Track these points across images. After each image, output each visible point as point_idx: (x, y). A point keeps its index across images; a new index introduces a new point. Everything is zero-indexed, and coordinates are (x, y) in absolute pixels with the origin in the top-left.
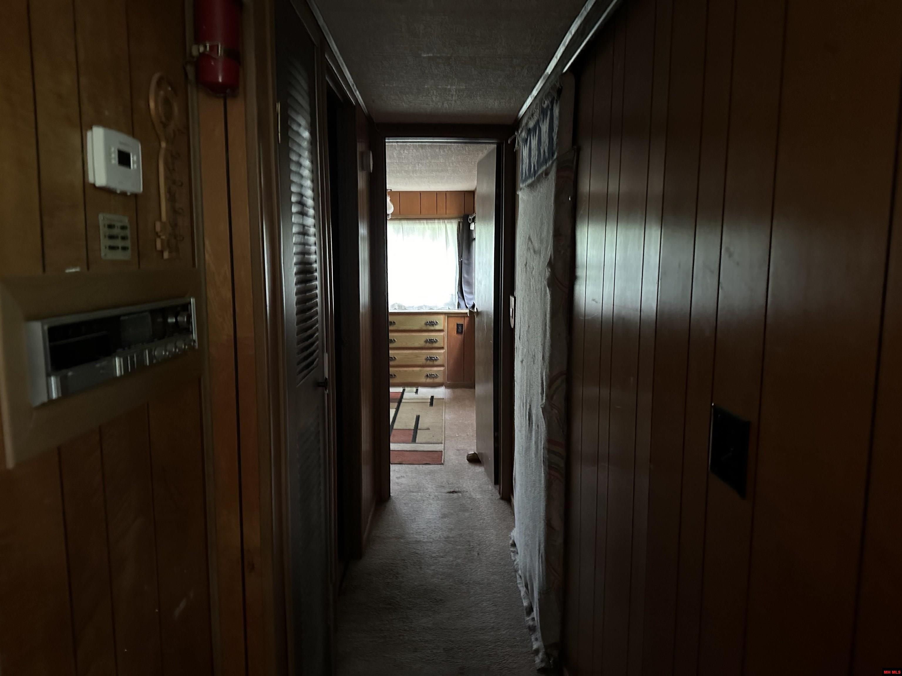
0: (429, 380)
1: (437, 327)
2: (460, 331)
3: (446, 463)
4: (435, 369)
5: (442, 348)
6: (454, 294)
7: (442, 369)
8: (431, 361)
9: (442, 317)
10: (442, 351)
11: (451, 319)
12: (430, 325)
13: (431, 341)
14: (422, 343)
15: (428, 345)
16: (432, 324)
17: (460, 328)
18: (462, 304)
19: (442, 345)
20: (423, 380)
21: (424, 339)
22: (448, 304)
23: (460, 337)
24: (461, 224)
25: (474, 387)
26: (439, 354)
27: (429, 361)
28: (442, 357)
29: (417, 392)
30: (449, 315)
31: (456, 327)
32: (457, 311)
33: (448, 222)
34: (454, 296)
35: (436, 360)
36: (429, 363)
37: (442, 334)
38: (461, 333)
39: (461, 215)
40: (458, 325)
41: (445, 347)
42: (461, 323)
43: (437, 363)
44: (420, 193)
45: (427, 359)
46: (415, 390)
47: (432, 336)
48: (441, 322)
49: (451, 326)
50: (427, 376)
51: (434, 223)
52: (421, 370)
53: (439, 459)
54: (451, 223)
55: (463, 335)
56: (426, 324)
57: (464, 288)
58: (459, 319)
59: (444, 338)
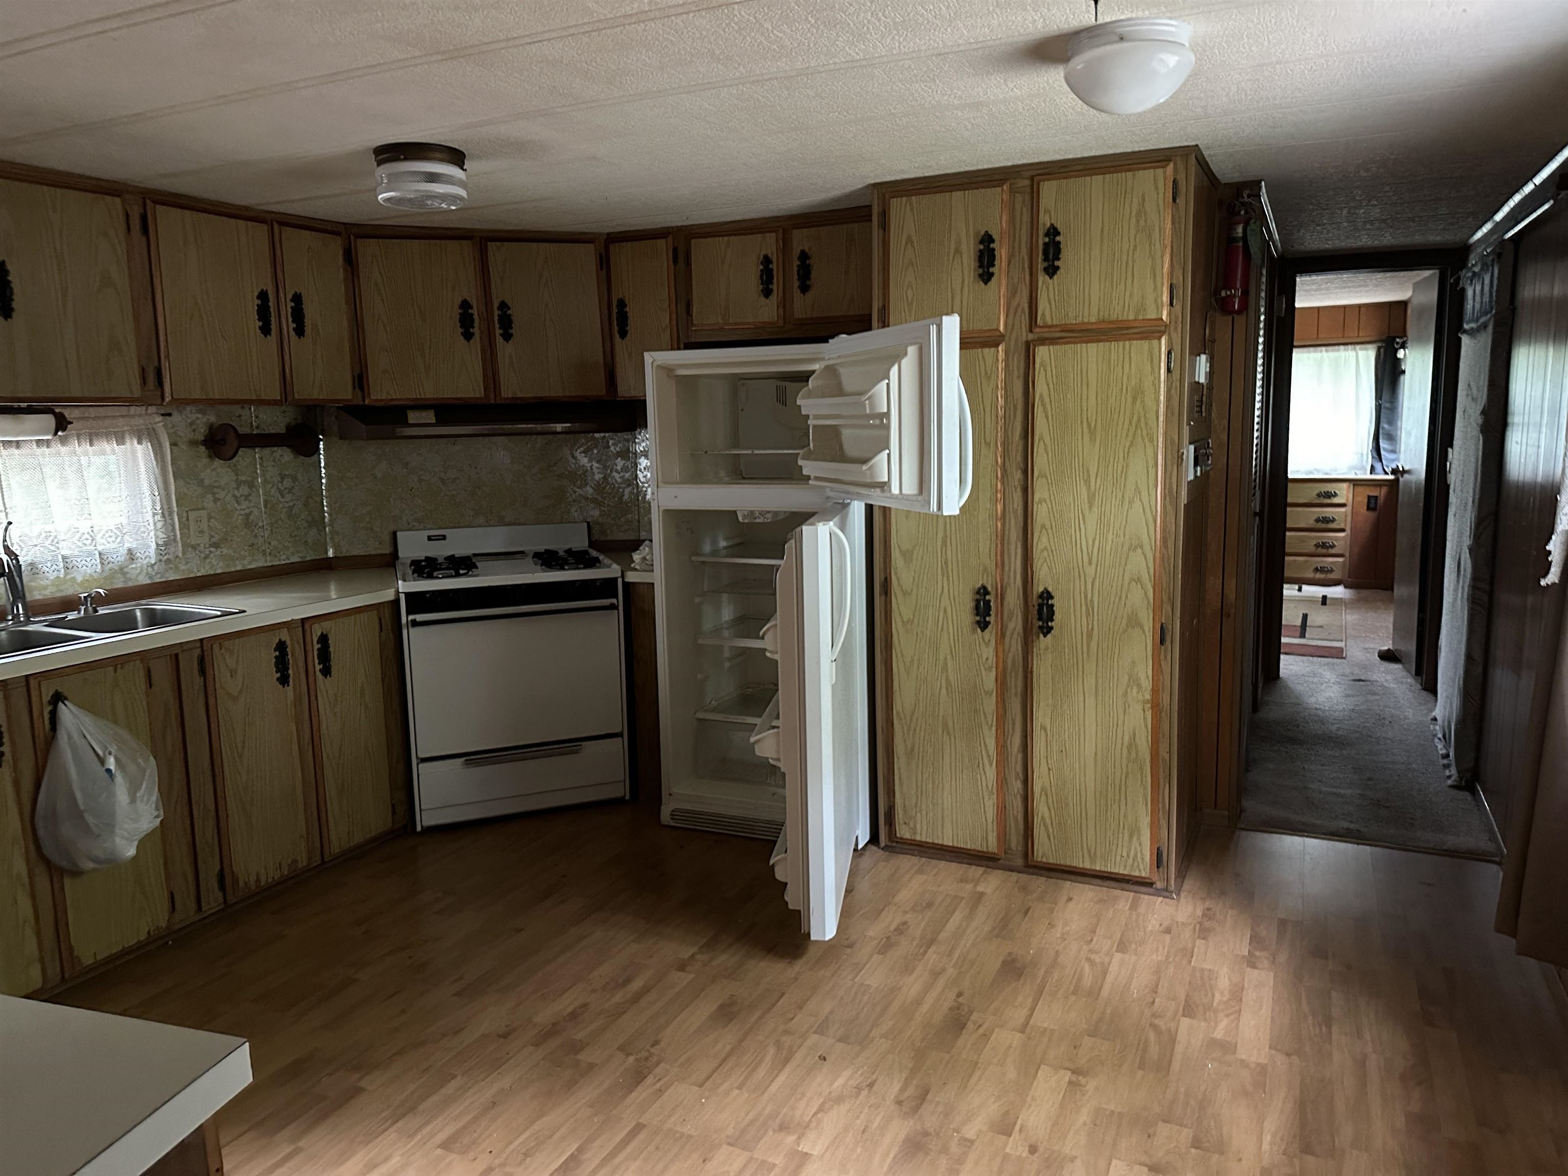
0: (1319, 576)
1: (1336, 500)
2: (1372, 506)
3: (1348, 658)
4: (1330, 559)
5: (1343, 530)
6: (1365, 453)
7: (1341, 560)
8: (1324, 548)
9: (1345, 485)
10: (1342, 534)
11: (1359, 489)
12: (1324, 497)
13: (1326, 520)
14: (1311, 523)
15: (1320, 525)
16: (1329, 495)
17: (1373, 501)
18: (1378, 466)
19: (1342, 526)
20: (1310, 575)
21: (1315, 517)
22: (1354, 468)
23: (1372, 515)
24: (1382, 350)
25: (1392, 590)
26: (1337, 539)
27: (1320, 548)
28: (1342, 543)
29: (1300, 590)
30: (1355, 483)
31: (1366, 500)
32: (1368, 476)
33: (1361, 349)
34: (1365, 457)
35: (1333, 546)
36: (1320, 550)
37: (1343, 510)
38: (1374, 509)
39: (1384, 337)
40: (1369, 497)
41: (1348, 529)
42: (1375, 494)
43: (1333, 551)
44: (1318, 308)
45: (1317, 546)
46: (1297, 587)
47: (1329, 512)
48: (1344, 494)
49: (1358, 499)
50: (1316, 570)
51: (1338, 350)
52: (1307, 561)
53: (1338, 654)
54: (1366, 349)
55: (1377, 513)
56: (1319, 495)
57: (1383, 444)
58: (1372, 488)
59: (1346, 516)
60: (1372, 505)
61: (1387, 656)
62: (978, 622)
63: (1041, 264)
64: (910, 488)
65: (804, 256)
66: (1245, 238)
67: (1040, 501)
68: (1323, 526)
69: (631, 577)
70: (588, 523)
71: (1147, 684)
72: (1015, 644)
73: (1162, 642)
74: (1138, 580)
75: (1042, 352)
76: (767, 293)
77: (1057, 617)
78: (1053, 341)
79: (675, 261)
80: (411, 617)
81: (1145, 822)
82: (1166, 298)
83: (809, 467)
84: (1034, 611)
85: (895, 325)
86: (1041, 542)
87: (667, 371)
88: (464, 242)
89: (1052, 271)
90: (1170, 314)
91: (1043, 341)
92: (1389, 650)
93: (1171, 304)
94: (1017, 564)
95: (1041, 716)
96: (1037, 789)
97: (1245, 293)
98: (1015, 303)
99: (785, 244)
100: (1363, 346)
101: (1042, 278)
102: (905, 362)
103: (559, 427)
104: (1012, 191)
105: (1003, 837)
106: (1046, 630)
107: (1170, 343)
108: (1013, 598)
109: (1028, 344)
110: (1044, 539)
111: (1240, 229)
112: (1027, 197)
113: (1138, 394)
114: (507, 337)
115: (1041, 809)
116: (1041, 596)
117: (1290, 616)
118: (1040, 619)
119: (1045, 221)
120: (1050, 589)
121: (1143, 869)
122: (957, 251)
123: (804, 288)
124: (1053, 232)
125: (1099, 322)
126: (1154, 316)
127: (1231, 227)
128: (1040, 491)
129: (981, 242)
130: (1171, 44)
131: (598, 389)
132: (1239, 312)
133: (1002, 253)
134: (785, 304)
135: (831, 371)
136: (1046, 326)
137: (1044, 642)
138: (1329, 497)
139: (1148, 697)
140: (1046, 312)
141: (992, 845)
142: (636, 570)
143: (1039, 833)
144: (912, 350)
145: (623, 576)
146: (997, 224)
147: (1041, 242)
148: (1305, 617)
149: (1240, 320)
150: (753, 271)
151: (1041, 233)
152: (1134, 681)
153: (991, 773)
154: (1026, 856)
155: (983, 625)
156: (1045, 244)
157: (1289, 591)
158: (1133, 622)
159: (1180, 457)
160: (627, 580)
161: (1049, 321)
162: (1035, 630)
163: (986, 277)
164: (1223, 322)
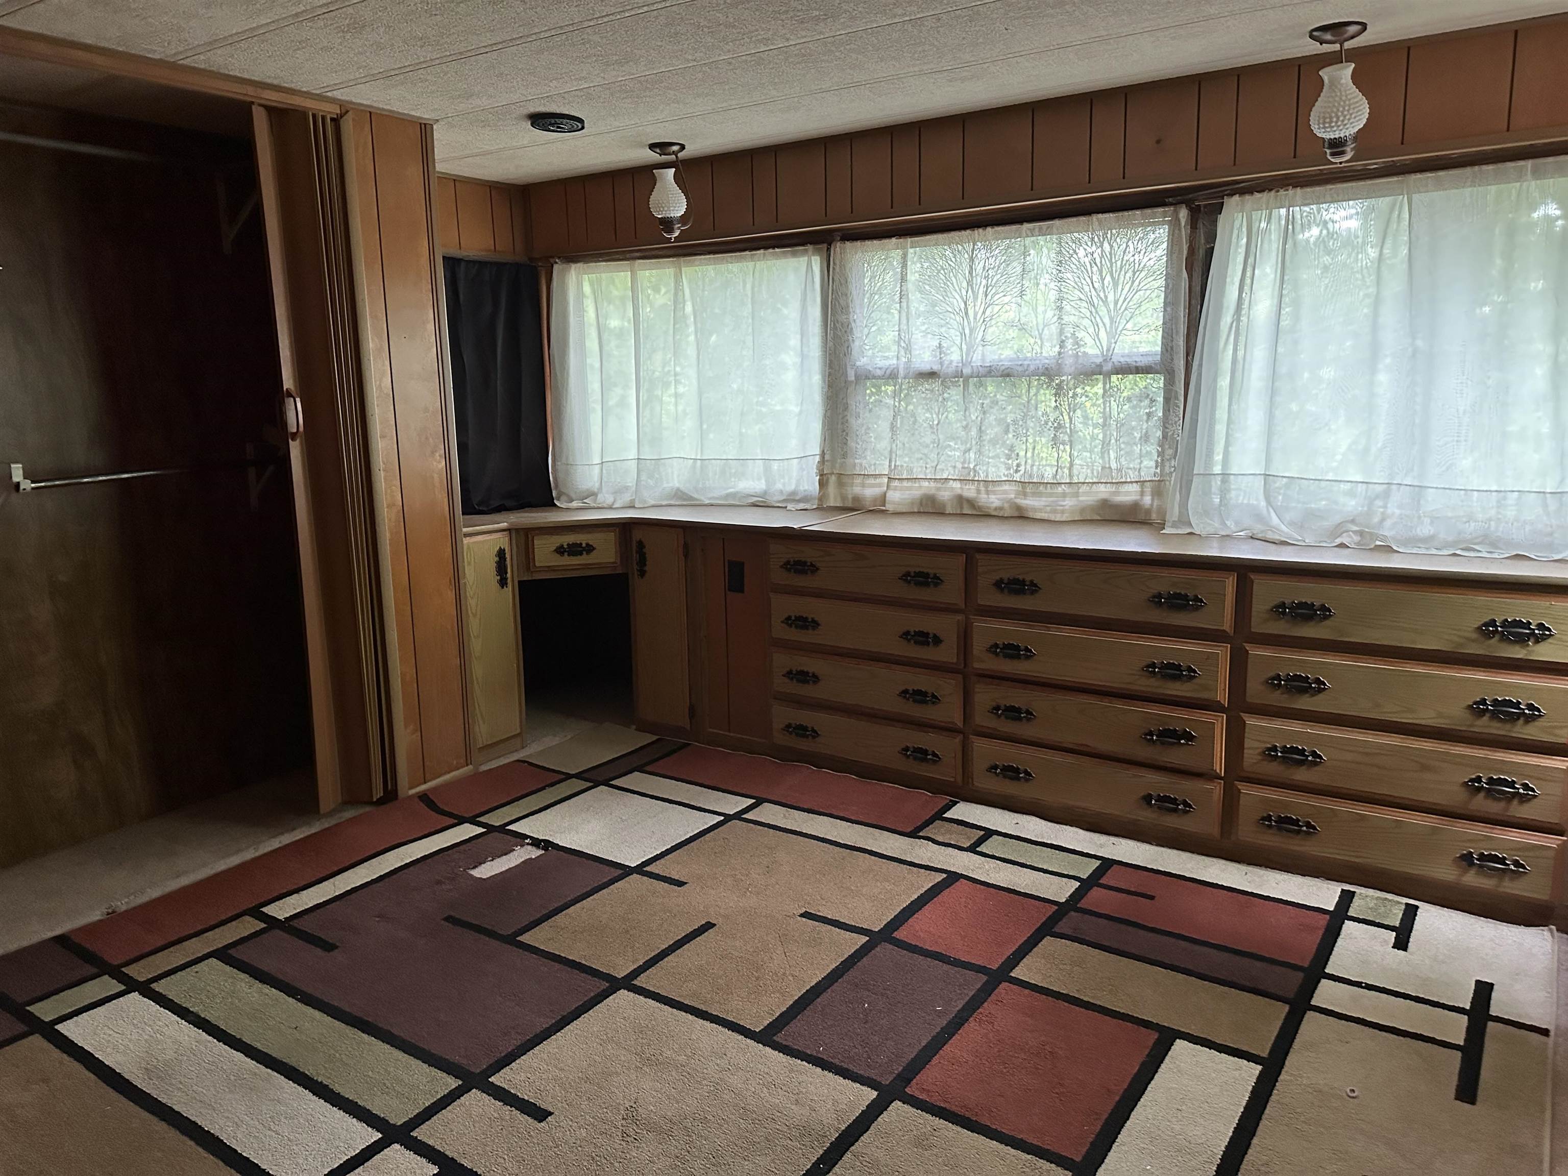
0: (1471, 879)
7: (1552, 841)
12: (1504, 638)
13: (1508, 712)
14: (1454, 714)
15: (1485, 726)
21: (1470, 698)
26: (1544, 774)
27: (1482, 795)
28: (1560, 790)
35: (1524, 799)
50: (1466, 862)
52: (1434, 829)
56: (1487, 630)
68: (1496, 729)
138: (1522, 640)
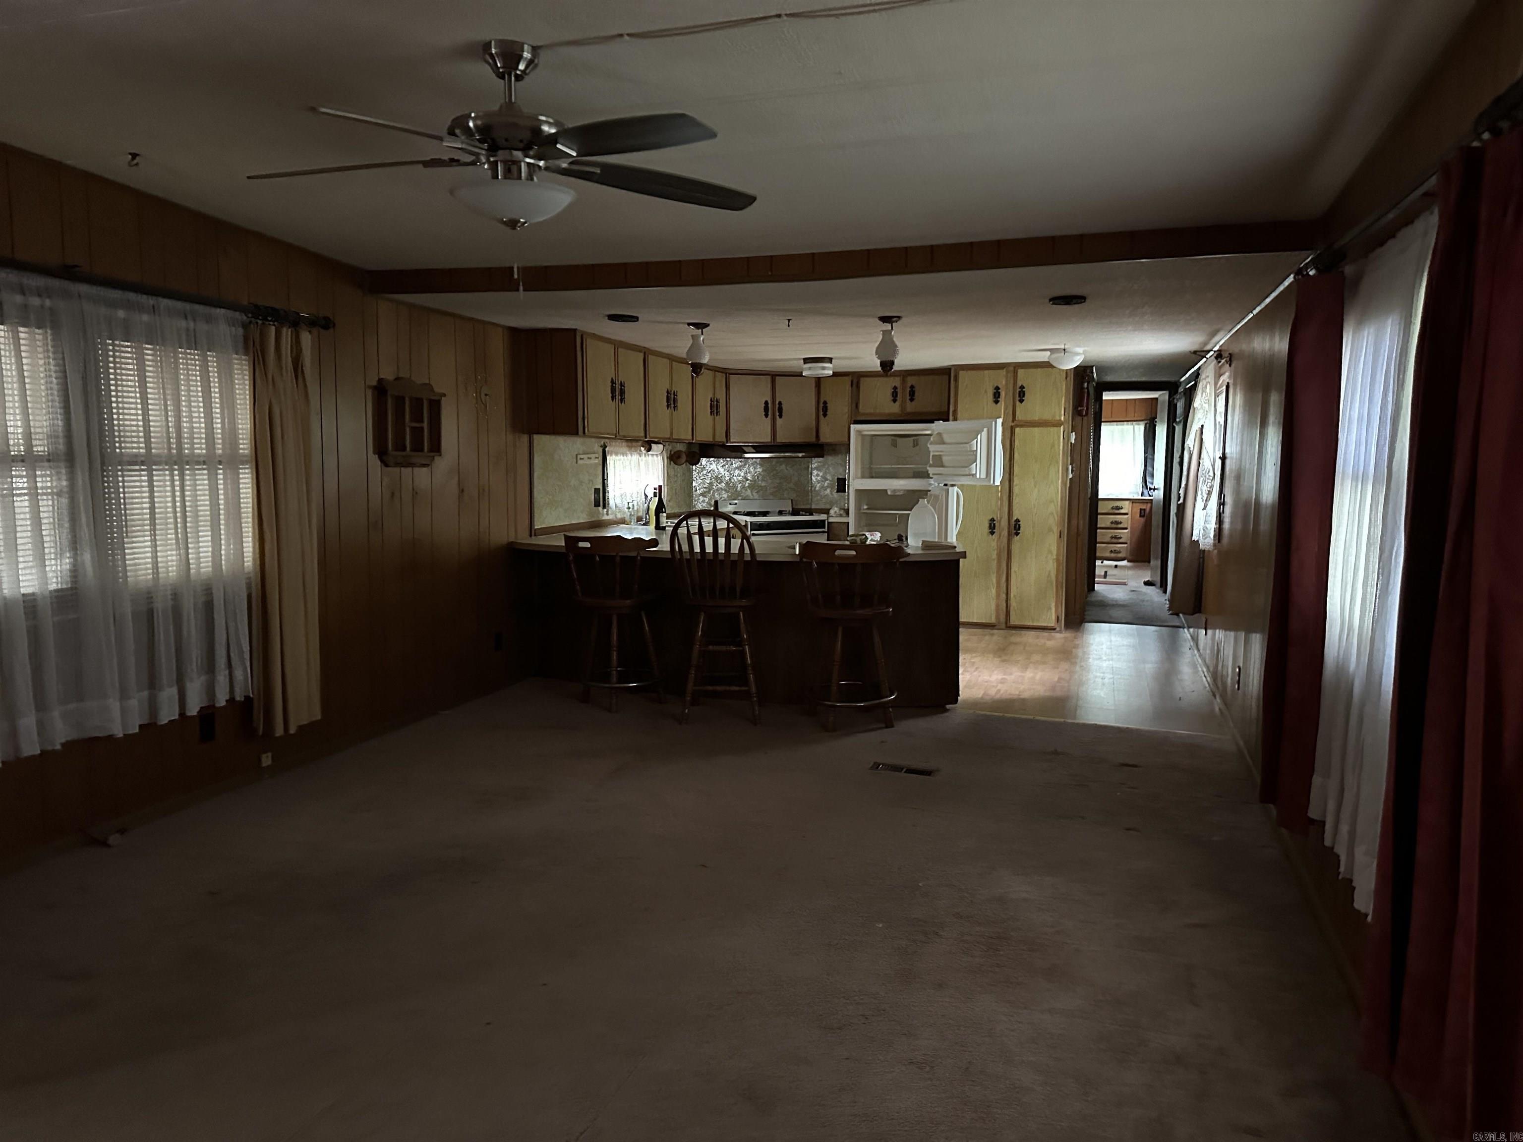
0: (1113, 555)
1: (1122, 511)
3: (1128, 585)
4: (1119, 546)
5: (1126, 529)
6: (1138, 484)
7: (1125, 545)
8: (1116, 539)
9: (1127, 502)
10: (1126, 531)
11: (1135, 505)
12: (1116, 509)
14: (1108, 524)
16: (1118, 508)
17: (1142, 512)
18: (1146, 492)
19: (1126, 526)
20: (1108, 555)
22: (1134, 493)
23: (1143, 520)
24: (1148, 425)
29: (1102, 562)
30: (1133, 501)
31: (1139, 511)
32: (1140, 497)
33: (1136, 424)
34: (1138, 486)
35: (1120, 538)
36: (1114, 540)
37: (1126, 517)
38: (1143, 516)
39: (1148, 418)
40: (1141, 509)
41: (1129, 528)
42: (1144, 508)
43: (1121, 541)
44: (1112, 400)
45: (1112, 538)
46: (1101, 561)
47: (1118, 518)
48: (1126, 507)
49: (1134, 510)
50: (1111, 551)
51: (1123, 425)
52: (1106, 547)
53: (1125, 584)
54: (1139, 424)
55: (1145, 518)
56: (1113, 508)
57: (1148, 479)
58: (1141, 504)
59: (1128, 520)
60: (1142, 513)
61: (1147, 583)
62: (990, 532)
63: (1017, 398)
64: (983, 476)
65: (912, 387)
66: (1088, 388)
67: (1016, 485)
68: (1115, 526)
69: (831, 520)
70: (792, 500)
71: (1055, 552)
72: (1005, 541)
73: (1060, 537)
74: (1052, 513)
75: (1017, 430)
76: (895, 401)
77: (1021, 528)
78: (1021, 426)
79: (852, 385)
80: (752, 532)
81: (1053, 605)
82: (1063, 412)
83: (931, 471)
84: (1013, 527)
85: (963, 419)
86: (1016, 501)
87: (859, 432)
88: (767, 376)
89: (1021, 401)
90: (1064, 418)
91: (1017, 426)
92: (1148, 581)
93: (1065, 415)
94: (1006, 509)
95: (1014, 567)
96: (1012, 596)
97: (1087, 409)
98: (1007, 412)
99: (904, 382)
100: (1137, 423)
101: (1018, 403)
102: (983, 433)
103: (800, 455)
104: (1007, 372)
105: (997, 617)
106: (1017, 534)
107: (1064, 428)
108: (1004, 522)
109: (1012, 427)
110: (1017, 499)
111: (1086, 385)
112: (1012, 374)
113: (1053, 446)
114: (780, 416)
115: (1013, 603)
116: (1016, 521)
117: (1099, 571)
118: (1015, 530)
119: (1019, 384)
120: (1019, 518)
121: (1052, 624)
122: (986, 392)
123: (912, 400)
124: (1022, 387)
125: (1039, 420)
126: (1058, 419)
127: (1083, 383)
128: (1016, 481)
129: (995, 389)
130: (1078, 354)
131: (813, 439)
132: (1085, 416)
133: (1003, 394)
134: (903, 407)
135: (940, 434)
136: (1018, 421)
137: (1017, 538)
139: (1055, 557)
140: (1019, 416)
141: (993, 620)
142: (833, 517)
143: (1012, 613)
144: (985, 430)
145: (828, 519)
146: (1002, 383)
147: (1018, 391)
148: (1106, 572)
149: (1085, 418)
150: (890, 391)
151: (1018, 387)
152: (1050, 552)
153: (994, 591)
154: (1006, 623)
155: (992, 533)
156: (1019, 392)
157: (1098, 563)
158: (1050, 530)
159: (1067, 469)
160: (830, 521)
161: (1020, 418)
162: (1013, 534)
163: (997, 402)
164: (1079, 419)
